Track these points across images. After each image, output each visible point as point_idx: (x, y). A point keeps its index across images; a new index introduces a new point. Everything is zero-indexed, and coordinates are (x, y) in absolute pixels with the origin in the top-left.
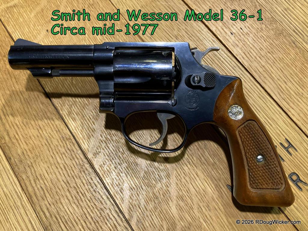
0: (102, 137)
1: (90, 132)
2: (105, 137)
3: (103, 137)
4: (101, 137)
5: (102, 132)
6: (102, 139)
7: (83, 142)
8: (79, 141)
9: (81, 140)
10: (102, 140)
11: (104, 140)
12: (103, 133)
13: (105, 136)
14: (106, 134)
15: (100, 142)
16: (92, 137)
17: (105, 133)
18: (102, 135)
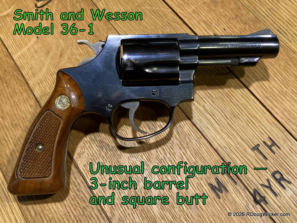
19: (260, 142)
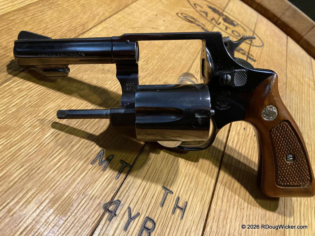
19: (176, 193)
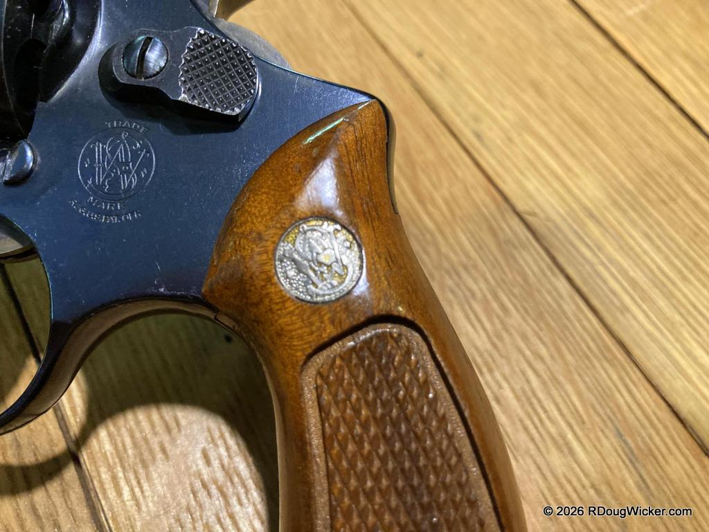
0: (208, 462)
1: (155, 434)
2: (223, 466)
3: (216, 463)
4: (201, 463)
5: (213, 440)
6: (205, 472)
7: (114, 478)
8: (94, 474)
9: (103, 470)
10: (206, 477)
11: (215, 482)
12: (216, 446)
13: (226, 461)
14: (228, 449)
15: (198, 485)
16: (160, 456)
17: (225, 443)
18: (212, 455)
